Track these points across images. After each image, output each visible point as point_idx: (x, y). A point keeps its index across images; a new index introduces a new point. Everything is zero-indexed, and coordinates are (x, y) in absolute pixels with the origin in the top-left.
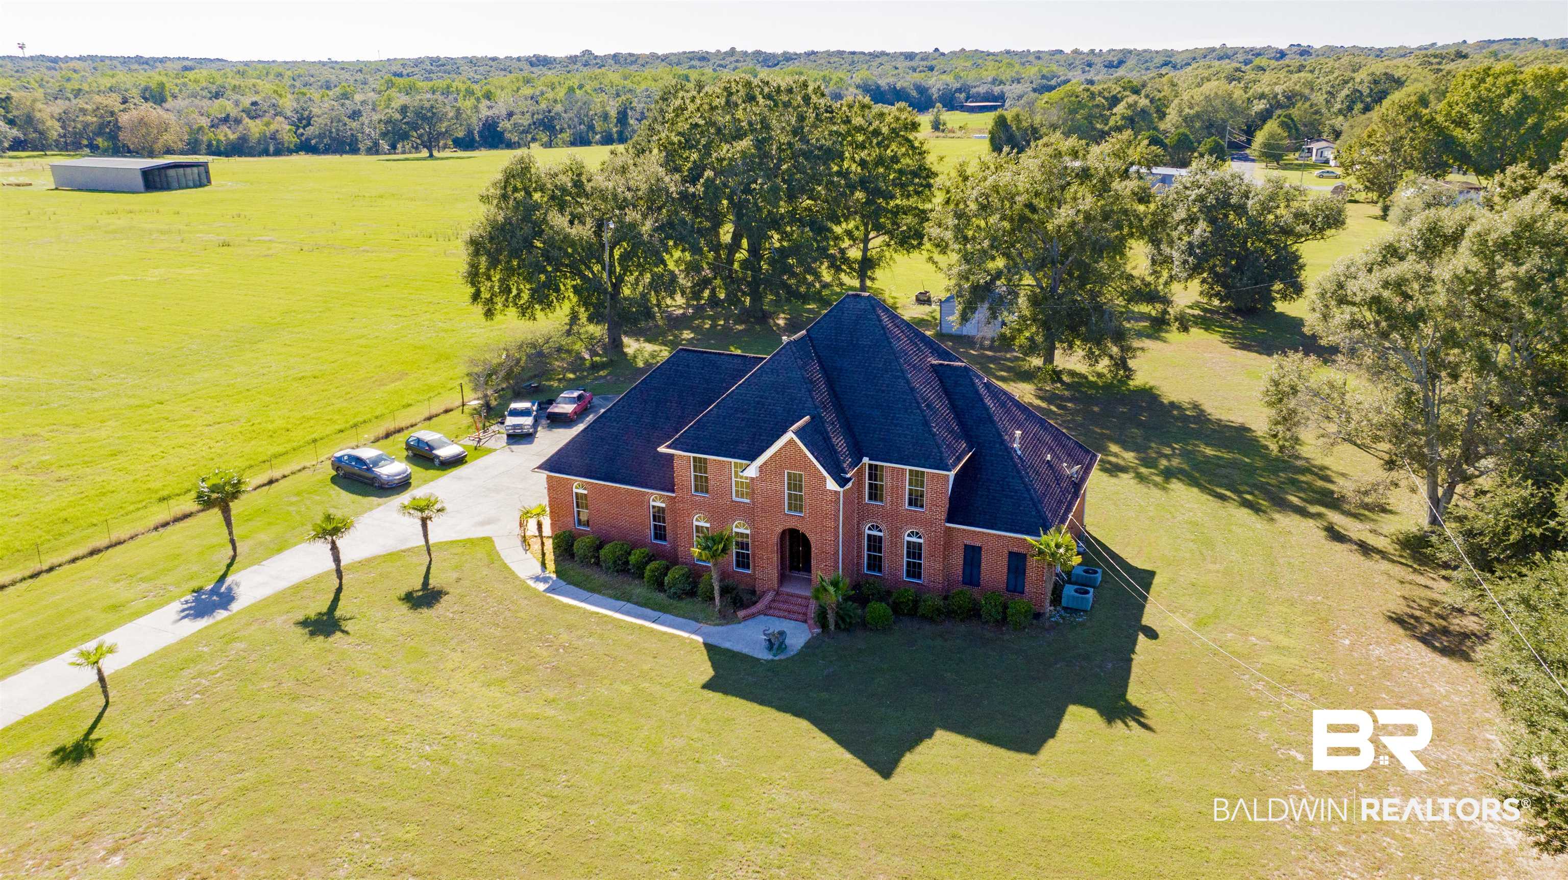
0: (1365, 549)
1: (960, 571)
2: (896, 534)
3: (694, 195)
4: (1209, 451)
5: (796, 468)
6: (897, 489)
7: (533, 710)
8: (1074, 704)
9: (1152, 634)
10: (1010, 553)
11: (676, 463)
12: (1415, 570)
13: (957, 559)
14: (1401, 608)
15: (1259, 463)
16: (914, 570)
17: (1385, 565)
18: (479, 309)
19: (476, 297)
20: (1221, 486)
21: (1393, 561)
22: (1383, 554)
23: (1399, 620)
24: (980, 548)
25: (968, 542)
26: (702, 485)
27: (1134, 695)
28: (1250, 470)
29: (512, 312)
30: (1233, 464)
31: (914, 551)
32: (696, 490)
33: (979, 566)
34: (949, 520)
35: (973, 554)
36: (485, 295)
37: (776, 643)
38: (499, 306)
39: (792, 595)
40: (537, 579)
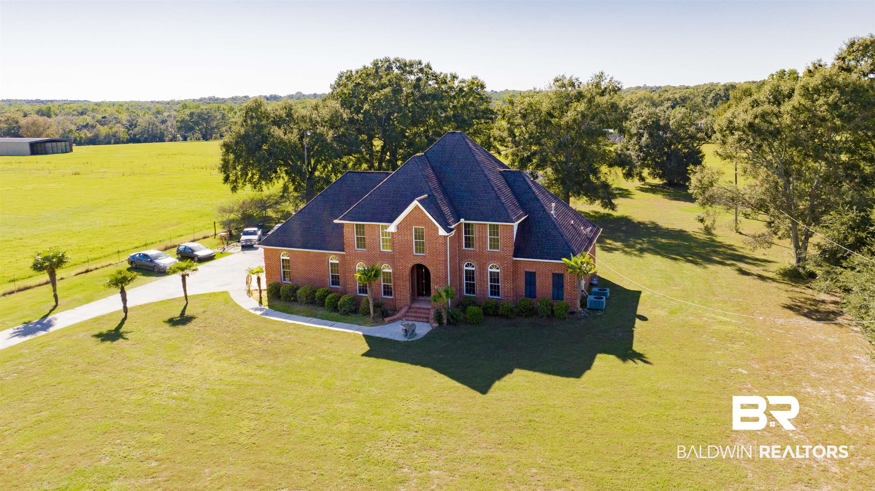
0: (762, 278)
1: (523, 290)
2: (483, 268)
3: (357, 120)
4: (663, 241)
5: (420, 224)
6: (482, 238)
7: (249, 371)
8: (601, 353)
9: (644, 319)
10: (553, 274)
11: (346, 230)
12: (793, 286)
13: (522, 282)
14: (789, 302)
15: (693, 244)
16: (495, 290)
17: (775, 284)
18: (228, 187)
19: (226, 179)
20: (674, 254)
21: (780, 282)
22: (773, 280)
23: (789, 308)
24: (534, 273)
25: (528, 270)
26: (361, 242)
27: (637, 347)
28: (690, 248)
29: (249, 186)
30: (679, 245)
31: (494, 277)
32: (358, 247)
33: (535, 285)
34: (515, 256)
35: (531, 278)
36: (232, 178)
37: (409, 332)
38: (240, 185)
39: (419, 308)
40: (256, 309)
